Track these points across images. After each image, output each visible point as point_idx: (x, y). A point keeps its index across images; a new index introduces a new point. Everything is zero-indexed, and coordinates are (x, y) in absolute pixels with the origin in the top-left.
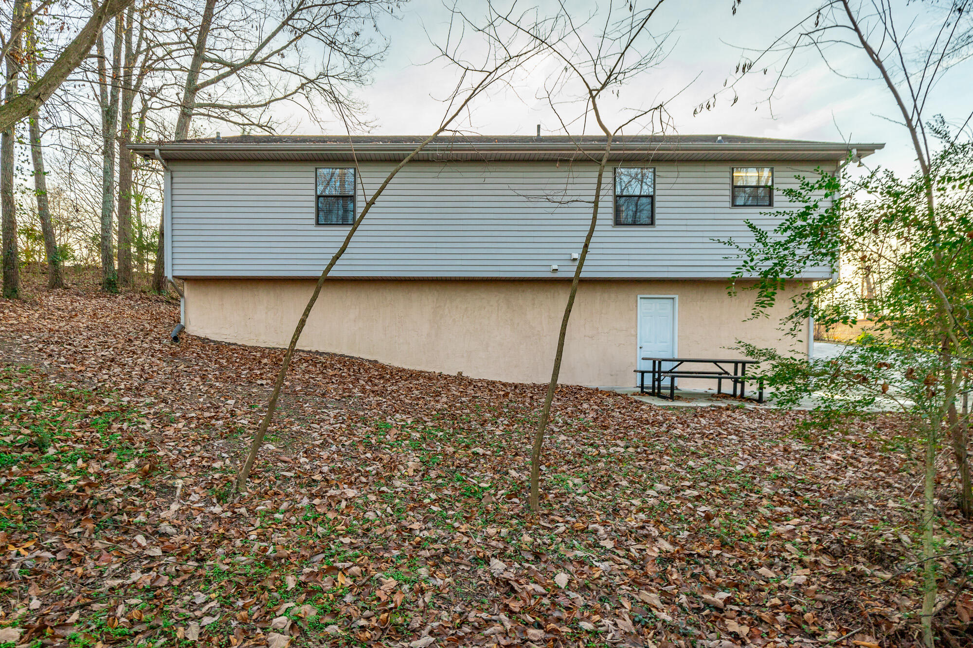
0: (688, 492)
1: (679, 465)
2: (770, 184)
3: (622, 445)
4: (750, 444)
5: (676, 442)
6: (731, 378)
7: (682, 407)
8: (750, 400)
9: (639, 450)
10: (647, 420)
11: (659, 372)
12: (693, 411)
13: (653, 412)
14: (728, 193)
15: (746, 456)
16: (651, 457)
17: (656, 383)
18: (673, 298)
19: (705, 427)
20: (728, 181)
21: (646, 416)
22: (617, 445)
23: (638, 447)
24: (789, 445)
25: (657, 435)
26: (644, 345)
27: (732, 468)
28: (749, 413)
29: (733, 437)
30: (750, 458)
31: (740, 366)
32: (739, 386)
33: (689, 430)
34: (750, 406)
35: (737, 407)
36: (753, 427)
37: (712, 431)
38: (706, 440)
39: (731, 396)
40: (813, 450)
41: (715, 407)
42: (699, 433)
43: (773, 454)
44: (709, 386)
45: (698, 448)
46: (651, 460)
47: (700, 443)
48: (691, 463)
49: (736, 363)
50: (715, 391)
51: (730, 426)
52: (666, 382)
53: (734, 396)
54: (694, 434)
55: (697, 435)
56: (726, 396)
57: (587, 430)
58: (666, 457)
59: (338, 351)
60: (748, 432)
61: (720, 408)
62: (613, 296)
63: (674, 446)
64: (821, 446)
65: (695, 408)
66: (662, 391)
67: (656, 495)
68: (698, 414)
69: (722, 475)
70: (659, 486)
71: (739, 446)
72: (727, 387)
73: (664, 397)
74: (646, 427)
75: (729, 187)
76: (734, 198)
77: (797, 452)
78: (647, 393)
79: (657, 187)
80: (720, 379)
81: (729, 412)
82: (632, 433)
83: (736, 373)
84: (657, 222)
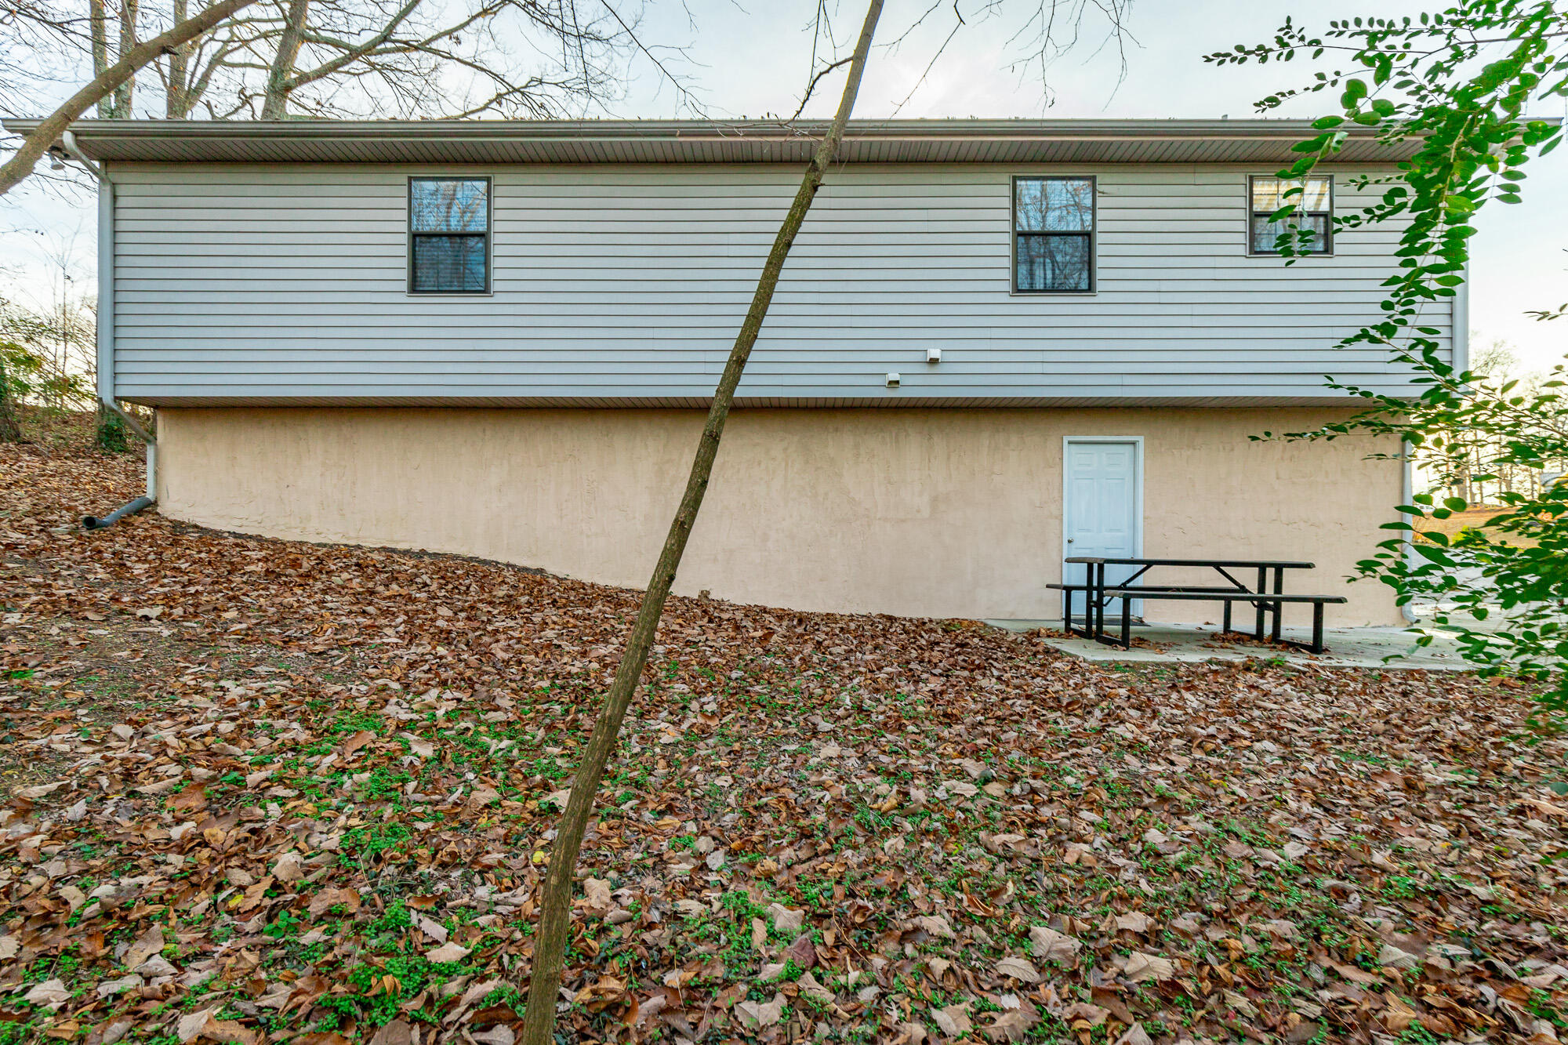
0: (1139, 960)
1: (1120, 843)
2: (1325, 207)
3: (975, 774)
4: (1312, 767)
5: (1120, 762)
6: (1251, 599)
7: (1145, 665)
8: (1294, 646)
9: (1017, 790)
10: (1058, 700)
11: (1101, 588)
12: (1169, 674)
13: (1078, 678)
14: (1242, 226)
15: (1307, 808)
16: (1046, 812)
17: (1094, 610)
18: (1134, 443)
19: (1195, 718)
20: (1242, 202)
21: (1058, 686)
22: (961, 774)
23: (1015, 779)
24: (1416, 769)
25: (1074, 741)
26: (1077, 536)
27: (1271, 854)
28: (1297, 678)
29: (1267, 745)
30: (1318, 812)
31: (1270, 573)
32: (1269, 616)
33: (1155, 726)
34: (1297, 661)
35: (1269, 664)
36: (1314, 716)
37: (1212, 730)
38: (1198, 754)
39: (1252, 637)
40: (1482, 785)
41: (1219, 663)
42: (1180, 736)
43: (1379, 800)
44: (1205, 616)
45: (1177, 784)
46: (1044, 824)
47: (1183, 763)
48: (1154, 836)
49: (1262, 567)
50: (1219, 627)
51: (1256, 713)
52: (1113, 609)
53: (1259, 636)
54: (1167, 737)
55: (1177, 742)
56: (1241, 638)
57: (901, 728)
58: (1085, 814)
59: (464, 551)
60: (1303, 731)
61: (1230, 665)
62: (1014, 439)
63: (1113, 774)
64: (1498, 770)
65: (1174, 667)
66: (1105, 627)
67: (1030, 974)
68: (1182, 680)
69: (1245, 882)
70: (1047, 938)
71: (1287, 773)
72: (1244, 618)
73: (1110, 642)
74: (1052, 716)
75: (1242, 214)
76: (1253, 237)
77: (1440, 790)
78: (1076, 632)
79: (1100, 214)
80: (1228, 602)
81: (1252, 677)
82: (1013, 735)
83: (1262, 588)
84: (1100, 286)
